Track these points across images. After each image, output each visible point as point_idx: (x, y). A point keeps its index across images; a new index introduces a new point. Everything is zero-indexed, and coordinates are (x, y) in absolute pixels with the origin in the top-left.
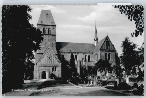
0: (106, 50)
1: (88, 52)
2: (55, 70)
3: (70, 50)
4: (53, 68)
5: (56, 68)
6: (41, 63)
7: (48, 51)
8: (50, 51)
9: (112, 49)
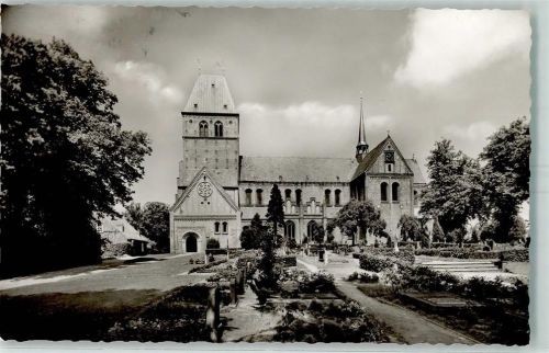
0: (384, 176)
1: (336, 180)
2: (225, 230)
3: (280, 177)
4: (217, 225)
5: (225, 224)
6: (181, 211)
7: (202, 180)
8: (207, 180)
9: (403, 171)
